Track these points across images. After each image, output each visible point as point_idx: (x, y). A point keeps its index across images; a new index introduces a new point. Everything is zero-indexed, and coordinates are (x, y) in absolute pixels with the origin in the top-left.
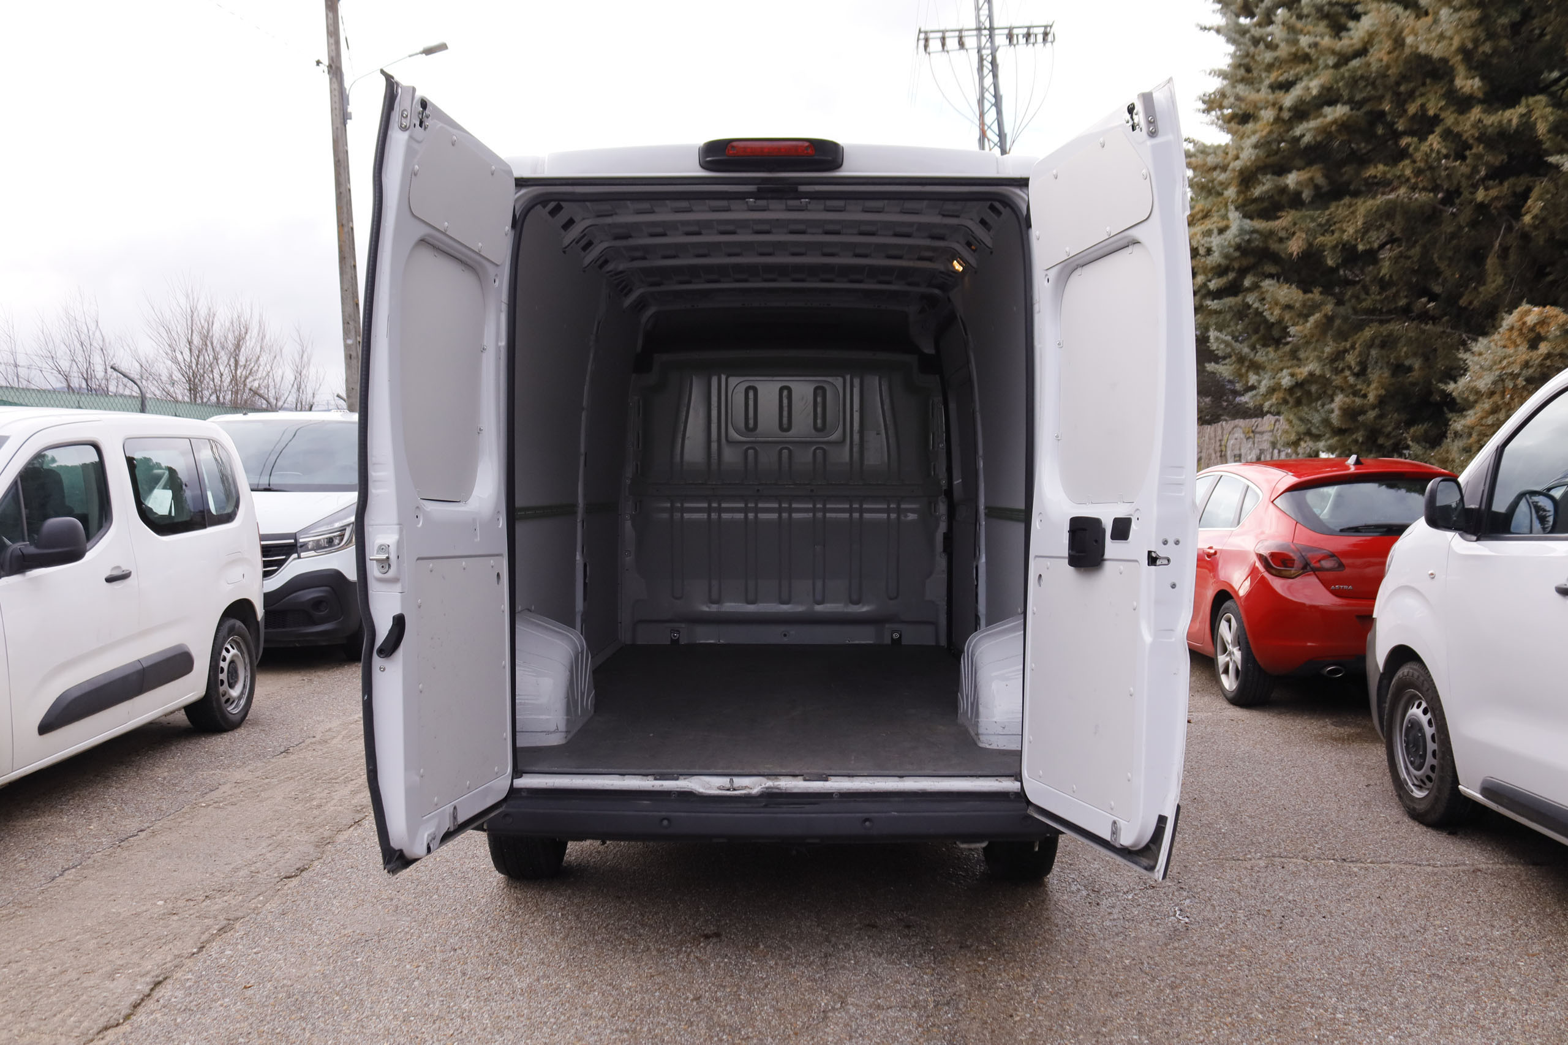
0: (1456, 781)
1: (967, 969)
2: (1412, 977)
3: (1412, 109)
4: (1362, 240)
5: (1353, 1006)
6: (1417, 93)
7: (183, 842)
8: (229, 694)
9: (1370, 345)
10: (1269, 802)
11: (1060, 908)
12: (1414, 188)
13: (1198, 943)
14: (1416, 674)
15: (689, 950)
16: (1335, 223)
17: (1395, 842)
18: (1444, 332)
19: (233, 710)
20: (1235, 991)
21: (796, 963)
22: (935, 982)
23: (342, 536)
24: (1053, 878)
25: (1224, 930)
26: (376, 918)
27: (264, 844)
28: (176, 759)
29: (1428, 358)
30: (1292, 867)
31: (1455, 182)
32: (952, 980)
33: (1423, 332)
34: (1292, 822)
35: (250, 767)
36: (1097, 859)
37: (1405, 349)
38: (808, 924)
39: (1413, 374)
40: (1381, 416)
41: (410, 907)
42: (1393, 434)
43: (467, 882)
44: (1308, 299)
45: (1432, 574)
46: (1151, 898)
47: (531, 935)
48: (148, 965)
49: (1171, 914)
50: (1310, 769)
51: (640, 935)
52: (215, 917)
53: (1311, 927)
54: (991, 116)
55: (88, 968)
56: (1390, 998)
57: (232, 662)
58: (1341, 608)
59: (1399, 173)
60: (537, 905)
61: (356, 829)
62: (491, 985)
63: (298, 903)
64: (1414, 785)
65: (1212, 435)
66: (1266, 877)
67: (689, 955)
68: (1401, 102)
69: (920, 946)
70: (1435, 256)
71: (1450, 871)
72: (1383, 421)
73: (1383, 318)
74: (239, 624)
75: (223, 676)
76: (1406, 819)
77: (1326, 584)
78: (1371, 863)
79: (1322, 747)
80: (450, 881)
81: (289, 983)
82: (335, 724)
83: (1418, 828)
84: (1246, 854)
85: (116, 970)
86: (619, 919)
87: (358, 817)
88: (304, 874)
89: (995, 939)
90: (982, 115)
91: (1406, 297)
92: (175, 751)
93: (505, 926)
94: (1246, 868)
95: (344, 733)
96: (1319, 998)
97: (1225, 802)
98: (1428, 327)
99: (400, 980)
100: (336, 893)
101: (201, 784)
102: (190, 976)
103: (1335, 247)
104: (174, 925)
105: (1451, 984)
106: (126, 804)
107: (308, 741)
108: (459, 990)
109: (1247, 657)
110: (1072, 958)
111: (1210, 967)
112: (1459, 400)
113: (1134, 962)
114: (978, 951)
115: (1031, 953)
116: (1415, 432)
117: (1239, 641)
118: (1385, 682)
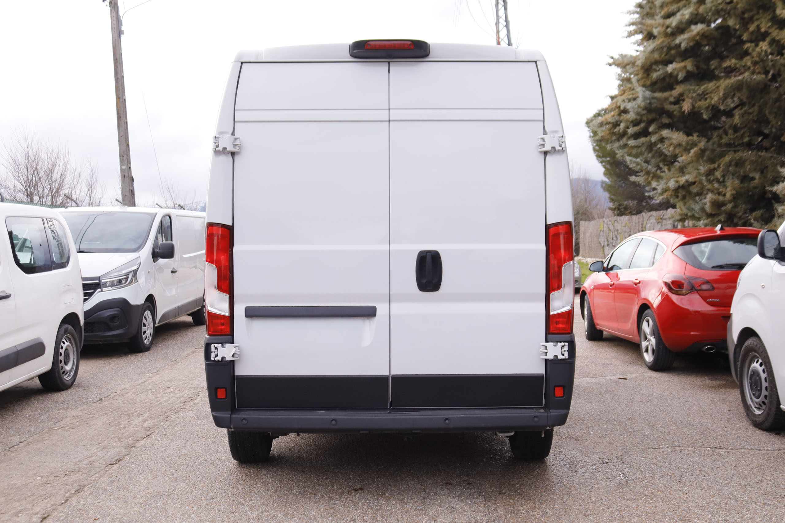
0: (779, 403)
1: (503, 504)
2: (754, 505)
3: (752, 28)
4: (723, 104)
5: (721, 519)
6: (755, 18)
7: (46, 448)
8: (65, 369)
9: (729, 164)
10: (673, 419)
11: (555, 473)
12: (753, 73)
13: (633, 490)
14: (755, 343)
15: (346, 497)
16: (707, 94)
17: (745, 439)
18: (772, 157)
19: (67, 378)
20: (654, 512)
21: (407, 502)
22: (486, 511)
23: (127, 278)
24: (550, 459)
25: (648, 483)
26: (165, 484)
27: (95, 448)
28: (35, 405)
29: (763, 171)
30: (686, 452)
31: (777, 68)
32: (496, 509)
33: (760, 157)
34: (686, 429)
35: (80, 409)
36: (575, 449)
37: (749, 167)
38: (413, 483)
39: (755, 181)
40: (735, 207)
41: (184, 478)
42: (743, 217)
43: (216, 465)
44: (690, 140)
45: (763, 286)
46: (606, 468)
47: (256, 491)
48: (37, 509)
49: (618, 476)
50: (696, 402)
51: (318, 490)
52: (72, 485)
53: (697, 481)
54: (503, 33)
55: (3, 511)
56: (742, 515)
57: (66, 350)
58: (713, 312)
59: (744, 64)
60: (257, 476)
61: (147, 439)
62: (235, 516)
63: (119, 477)
64: (755, 407)
65: (637, 221)
66: (671, 457)
67: (346, 499)
68: (745, 23)
69: (477, 493)
70: (767, 112)
71: (776, 453)
72: (737, 209)
73: (735, 149)
74: (70, 327)
75: (61, 358)
76: (751, 427)
77: (704, 298)
78: (731, 449)
79: (703, 391)
80: (206, 465)
81: (120, 517)
82: (127, 386)
83: (758, 432)
84: (660, 446)
85: (19, 512)
86: (305, 482)
87: (148, 433)
88: (120, 462)
89: (519, 489)
90: (498, 32)
91: (749, 136)
92: (34, 401)
93: (240, 487)
94: (660, 452)
95: (133, 390)
96: (702, 515)
97: (647, 420)
98: (763, 154)
99: (183, 514)
100: (141, 472)
101: (52, 418)
102: (62, 514)
103: (707, 108)
104: (49, 489)
105: (775, 508)
106: (9, 429)
107: (112, 395)
108: (218, 518)
109: (659, 342)
110: (562, 498)
111: (640, 501)
112: (781, 196)
113: (598, 499)
114: (509, 495)
115: (540, 496)
116: (756, 215)
117: (654, 333)
118: (738, 350)
